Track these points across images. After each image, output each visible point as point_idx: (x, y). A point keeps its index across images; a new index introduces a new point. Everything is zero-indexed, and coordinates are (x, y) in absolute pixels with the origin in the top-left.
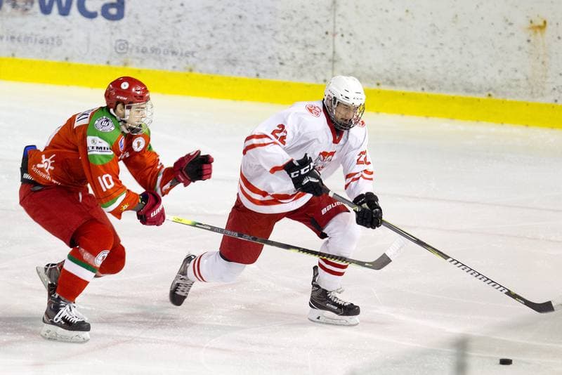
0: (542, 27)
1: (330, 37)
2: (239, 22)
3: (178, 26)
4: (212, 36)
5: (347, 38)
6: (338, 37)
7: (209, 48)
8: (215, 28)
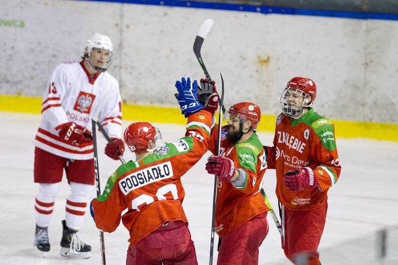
0: (267, 61)
1: (117, 69)
2: (53, 60)
3: (10, 63)
4: (34, 69)
5: (129, 70)
6: (123, 70)
7: (32, 78)
8: (36, 64)
